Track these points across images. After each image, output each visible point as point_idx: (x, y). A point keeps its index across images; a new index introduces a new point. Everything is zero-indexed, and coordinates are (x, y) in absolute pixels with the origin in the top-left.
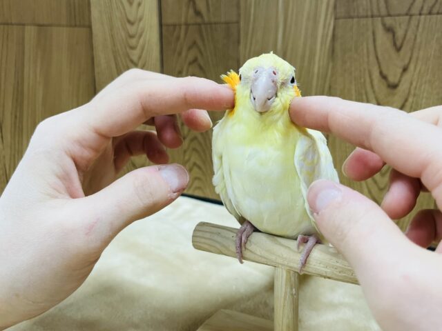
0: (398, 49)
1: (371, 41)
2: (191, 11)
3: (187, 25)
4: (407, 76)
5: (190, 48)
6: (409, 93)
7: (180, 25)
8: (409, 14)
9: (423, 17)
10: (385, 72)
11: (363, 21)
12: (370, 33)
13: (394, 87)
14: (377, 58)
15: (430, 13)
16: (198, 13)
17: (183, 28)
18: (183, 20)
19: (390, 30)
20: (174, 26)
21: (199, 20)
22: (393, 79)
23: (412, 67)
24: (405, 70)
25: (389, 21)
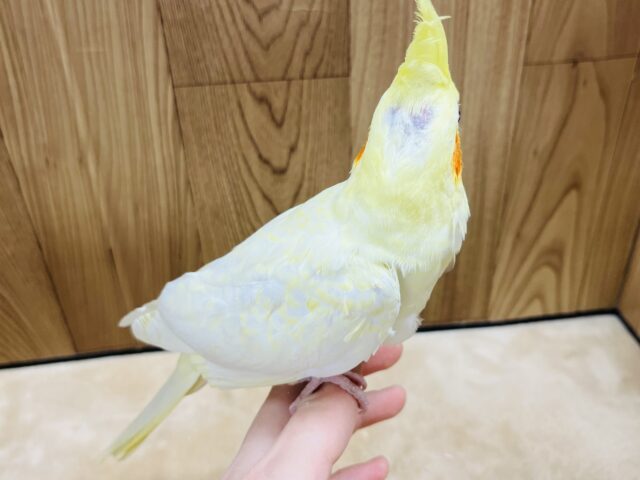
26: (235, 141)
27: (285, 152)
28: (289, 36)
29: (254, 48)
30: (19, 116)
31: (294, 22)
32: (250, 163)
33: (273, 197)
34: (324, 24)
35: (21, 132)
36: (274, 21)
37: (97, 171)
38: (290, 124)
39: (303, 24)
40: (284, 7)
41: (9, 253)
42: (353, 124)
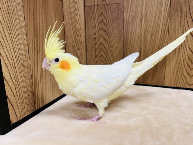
26: (185, 15)
30: (129, 7)
32: (188, 22)
35: (129, 11)
37: (144, 23)
41: (116, 46)
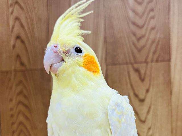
0: (143, 80)
1: (127, 77)
2: (18, 63)
3: (16, 71)
4: (149, 94)
5: (17, 85)
6: (151, 104)
7: (11, 72)
8: (146, 62)
9: (153, 64)
10: (137, 93)
11: (122, 66)
12: (126, 73)
13: (142, 101)
14: (132, 86)
15: (157, 61)
16: (22, 64)
17: (13, 73)
18: (13, 68)
19: (137, 71)
20: (7, 72)
21: (23, 68)
22: (142, 96)
23: (151, 89)
24: (148, 91)
25: (136, 66)
27: (144, 92)
28: (148, 46)
29: (135, 51)
31: (150, 41)
33: (139, 112)
34: (161, 42)
36: (143, 42)
38: (147, 80)
39: (153, 42)
40: (146, 37)
42: (172, 80)
